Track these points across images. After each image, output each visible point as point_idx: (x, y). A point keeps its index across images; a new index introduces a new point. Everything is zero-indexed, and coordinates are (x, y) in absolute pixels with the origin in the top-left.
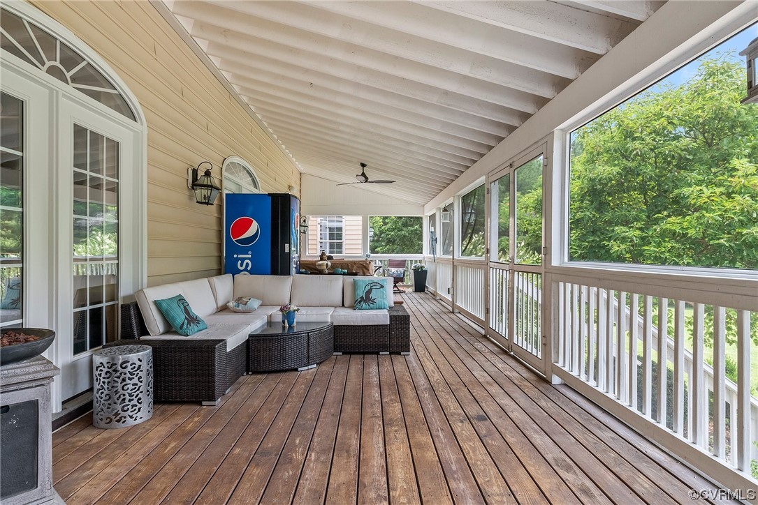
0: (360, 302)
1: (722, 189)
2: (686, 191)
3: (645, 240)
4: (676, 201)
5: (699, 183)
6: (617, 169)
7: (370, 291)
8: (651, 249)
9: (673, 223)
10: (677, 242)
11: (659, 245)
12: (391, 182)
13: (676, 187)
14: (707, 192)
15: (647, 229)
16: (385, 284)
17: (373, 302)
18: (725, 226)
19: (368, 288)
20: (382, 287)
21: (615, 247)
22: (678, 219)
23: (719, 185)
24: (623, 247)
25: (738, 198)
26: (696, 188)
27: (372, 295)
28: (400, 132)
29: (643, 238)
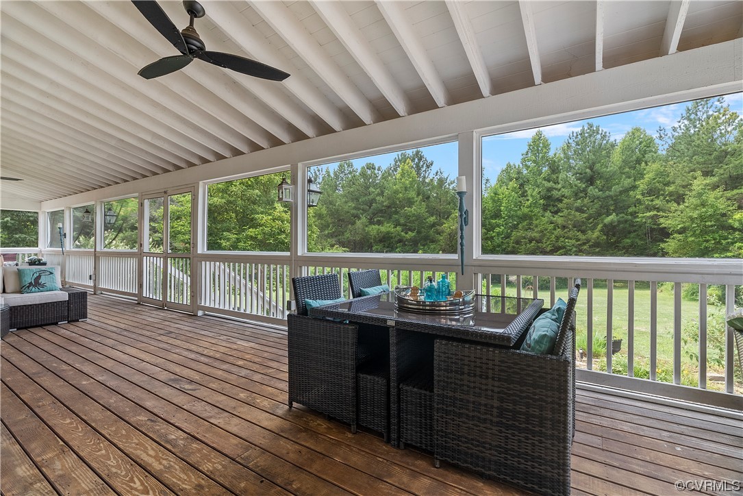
0: (28, 287)
1: (271, 217)
2: (256, 216)
3: (238, 240)
4: (252, 219)
5: (262, 213)
6: (224, 201)
7: (39, 277)
8: (241, 244)
9: (251, 232)
10: (253, 241)
11: (245, 243)
12: (18, 180)
13: (252, 214)
14: (265, 218)
15: (239, 234)
16: (53, 271)
17: (43, 286)
18: (272, 235)
19: (35, 276)
20: (51, 273)
21: (224, 243)
22: (254, 230)
23: (270, 215)
24: (228, 243)
25: (277, 222)
26: (260, 216)
27: (42, 280)
28: (58, 148)
29: (237, 239)
